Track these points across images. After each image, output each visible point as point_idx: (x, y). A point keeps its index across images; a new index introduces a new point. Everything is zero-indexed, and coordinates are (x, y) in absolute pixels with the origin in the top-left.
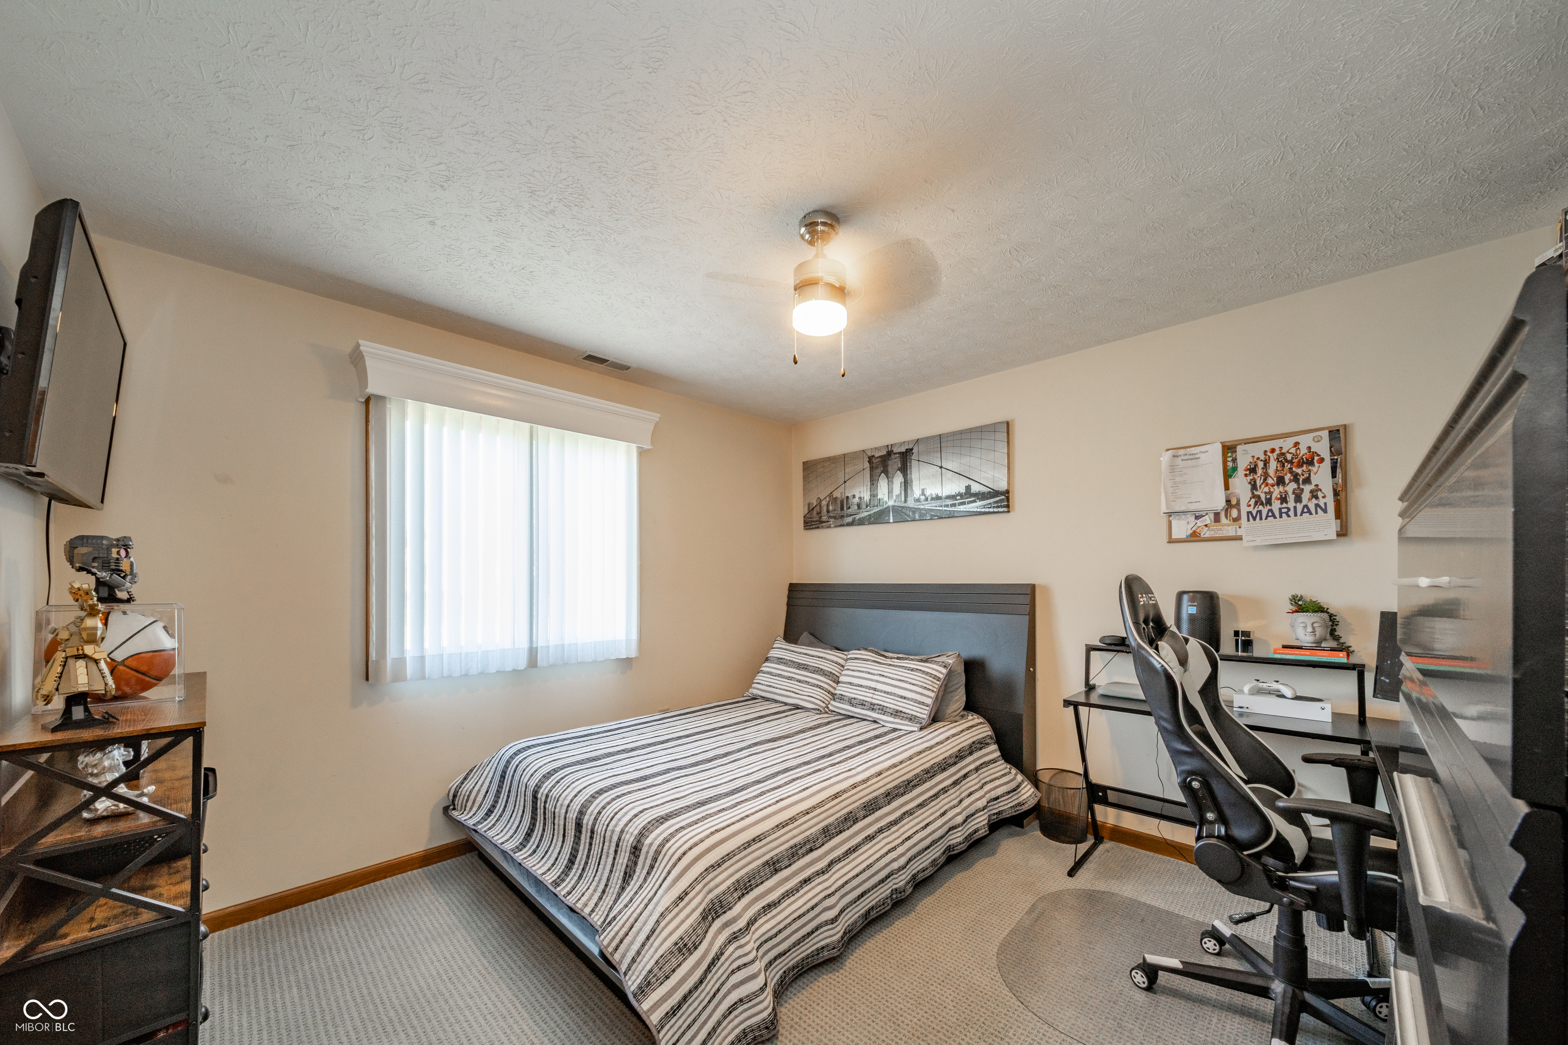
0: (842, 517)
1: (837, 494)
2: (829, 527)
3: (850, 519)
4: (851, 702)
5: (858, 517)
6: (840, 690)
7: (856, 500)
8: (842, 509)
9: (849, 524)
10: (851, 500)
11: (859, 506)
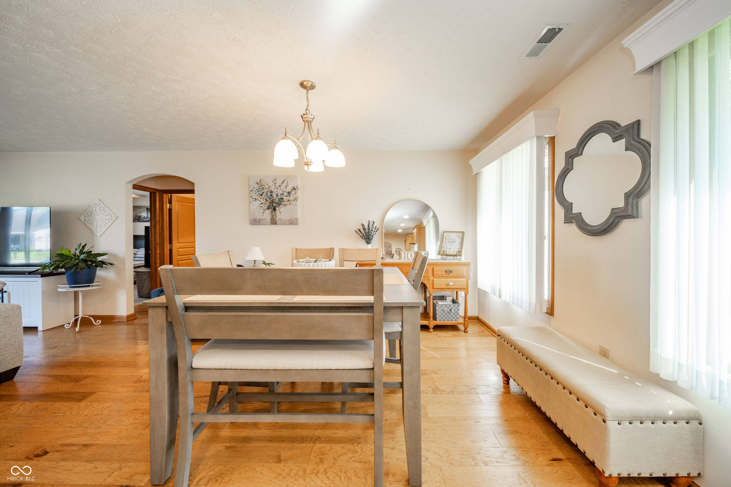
0: (139, 220)
1: (138, 215)
2: (136, 222)
3: (141, 221)
4: (139, 258)
5: (144, 220)
6: (137, 256)
7: (143, 217)
8: (139, 218)
9: (141, 222)
10: (142, 217)
11: (144, 218)
